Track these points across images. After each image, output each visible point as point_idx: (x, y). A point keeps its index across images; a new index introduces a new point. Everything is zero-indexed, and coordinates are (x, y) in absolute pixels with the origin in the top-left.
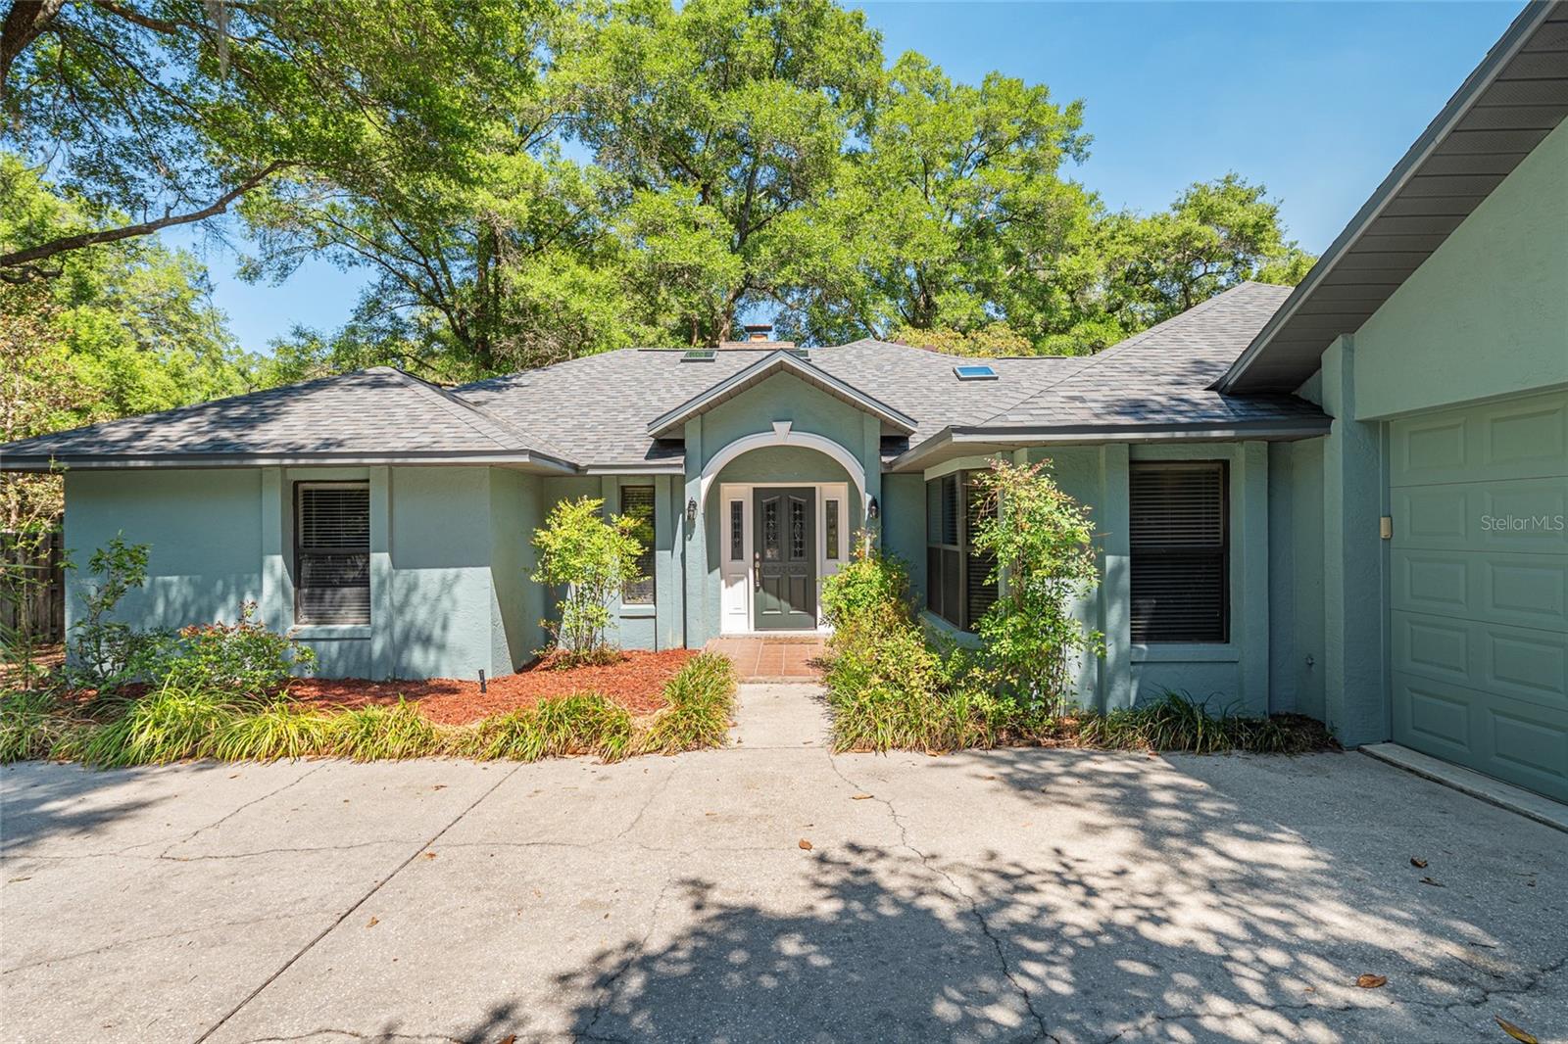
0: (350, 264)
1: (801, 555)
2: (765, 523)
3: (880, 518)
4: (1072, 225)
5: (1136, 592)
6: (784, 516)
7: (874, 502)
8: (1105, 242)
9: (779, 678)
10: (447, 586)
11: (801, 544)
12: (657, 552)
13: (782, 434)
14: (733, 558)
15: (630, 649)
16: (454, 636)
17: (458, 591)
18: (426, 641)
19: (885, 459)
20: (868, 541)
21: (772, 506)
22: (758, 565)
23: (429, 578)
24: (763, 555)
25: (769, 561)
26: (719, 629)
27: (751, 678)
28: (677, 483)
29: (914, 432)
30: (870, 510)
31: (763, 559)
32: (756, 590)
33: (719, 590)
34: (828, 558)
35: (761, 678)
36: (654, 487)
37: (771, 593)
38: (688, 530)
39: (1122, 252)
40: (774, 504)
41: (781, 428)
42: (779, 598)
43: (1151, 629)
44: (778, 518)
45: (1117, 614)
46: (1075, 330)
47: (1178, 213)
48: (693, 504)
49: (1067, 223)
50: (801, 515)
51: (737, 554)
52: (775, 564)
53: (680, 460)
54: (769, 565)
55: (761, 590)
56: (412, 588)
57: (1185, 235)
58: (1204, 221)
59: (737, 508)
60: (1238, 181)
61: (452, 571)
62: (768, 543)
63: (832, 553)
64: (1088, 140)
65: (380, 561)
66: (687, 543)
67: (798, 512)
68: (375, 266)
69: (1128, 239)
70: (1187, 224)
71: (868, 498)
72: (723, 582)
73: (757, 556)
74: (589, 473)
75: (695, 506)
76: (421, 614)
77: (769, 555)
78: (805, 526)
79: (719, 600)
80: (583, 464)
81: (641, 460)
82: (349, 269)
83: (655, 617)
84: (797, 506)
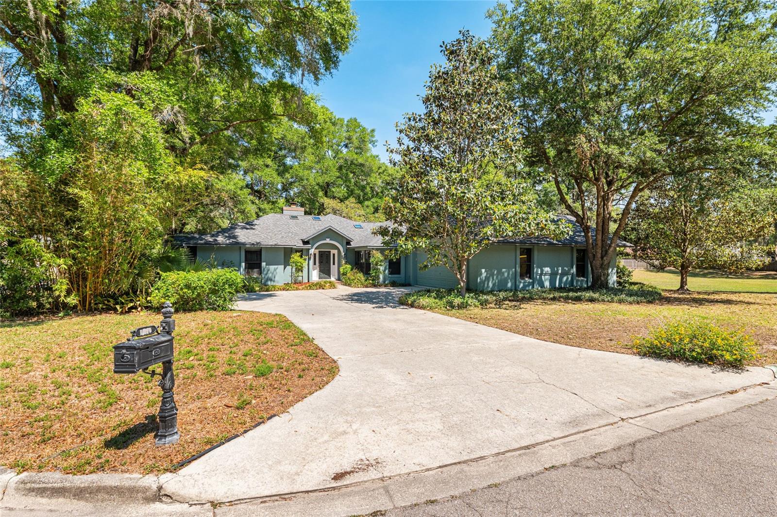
1: (328, 264)
2: (320, 258)
3: (346, 257)
5: (389, 268)
6: (325, 256)
10: (275, 270)
11: (328, 262)
13: (328, 241)
14: (314, 265)
16: (276, 279)
17: (277, 271)
18: (271, 280)
19: (347, 246)
20: (344, 261)
21: (322, 254)
22: (319, 266)
23: (272, 268)
26: (312, 279)
29: (352, 241)
30: (343, 255)
33: (314, 270)
37: (322, 272)
38: (310, 259)
41: (327, 239)
43: (391, 273)
44: (323, 256)
45: (387, 271)
46: (372, 200)
48: (311, 254)
50: (329, 256)
53: (310, 246)
55: (320, 271)
56: (268, 270)
61: (276, 266)
62: (321, 262)
63: (334, 264)
64: (377, 141)
65: (264, 264)
66: (309, 261)
71: (343, 253)
73: (319, 264)
76: (270, 275)
77: (321, 265)
78: (329, 258)
79: (312, 273)
81: (303, 246)
83: (302, 276)
84: (328, 254)
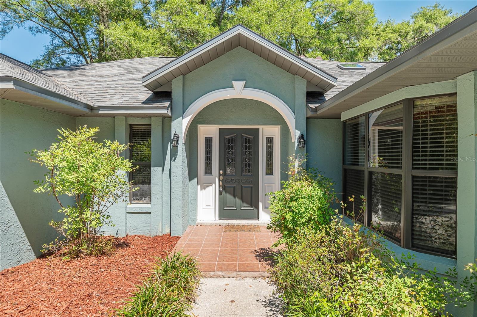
0: (37, 32)
1: (249, 172)
2: (227, 151)
3: (305, 147)
4: (368, 23)
6: (239, 147)
7: (302, 137)
8: (381, 33)
9: (235, 274)
11: (249, 165)
12: (152, 168)
13: (238, 90)
14: (206, 173)
15: (133, 234)
19: (311, 106)
20: (297, 164)
21: (231, 141)
22: (221, 178)
24: (225, 171)
25: (229, 175)
26: (196, 219)
27: (212, 273)
28: (166, 121)
29: (334, 86)
30: (299, 142)
31: (225, 174)
32: (220, 193)
33: (196, 194)
34: (266, 174)
35: (220, 273)
36: (150, 125)
37: (230, 194)
38: (174, 155)
39: (389, 37)
40: (232, 139)
41: (239, 85)
42: (235, 197)
44: (235, 148)
47: (414, 20)
48: (177, 137)
49: (366, 22)
50: (249, 146)
51: (208, 170)
52: (233, 178)
53: (167, 104)
54: (229, 178)
55: (224, 192)
57: (420, 27)
58: (428, 22)
59: (209, 141)
60: (440, 7)
62: (228, 164)
63: (270, 171)
66: (173, 163)
67: (247, 145)
68: (49, 33)
69: (391, 31)
70: (421, 22)
71: (298, 133)
72: (199, 187)
73: (221, 172)
74: (101, 112)
75: (178, 137)
77: (229, 171)
78: (252, 153)
79: (196, 200)
80: (95, 104)
81: (139, 104)
82: (37, 34)
83: (150, 213)
84: (247, 141)
